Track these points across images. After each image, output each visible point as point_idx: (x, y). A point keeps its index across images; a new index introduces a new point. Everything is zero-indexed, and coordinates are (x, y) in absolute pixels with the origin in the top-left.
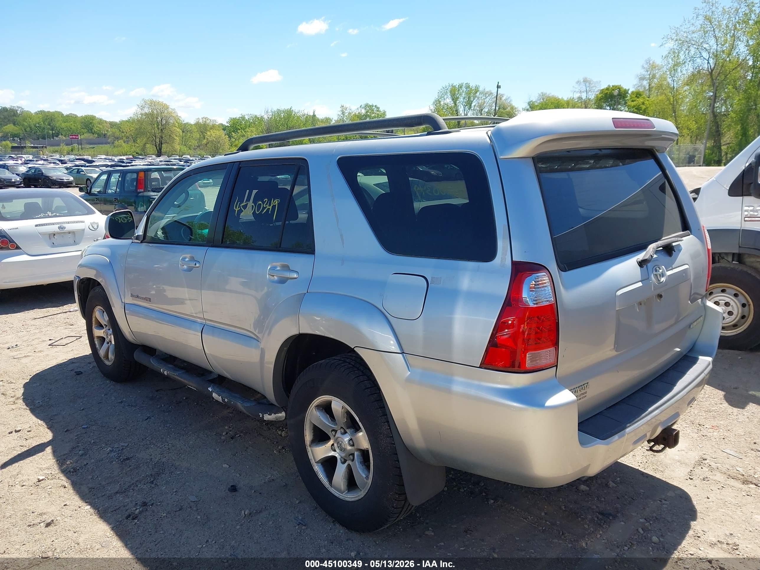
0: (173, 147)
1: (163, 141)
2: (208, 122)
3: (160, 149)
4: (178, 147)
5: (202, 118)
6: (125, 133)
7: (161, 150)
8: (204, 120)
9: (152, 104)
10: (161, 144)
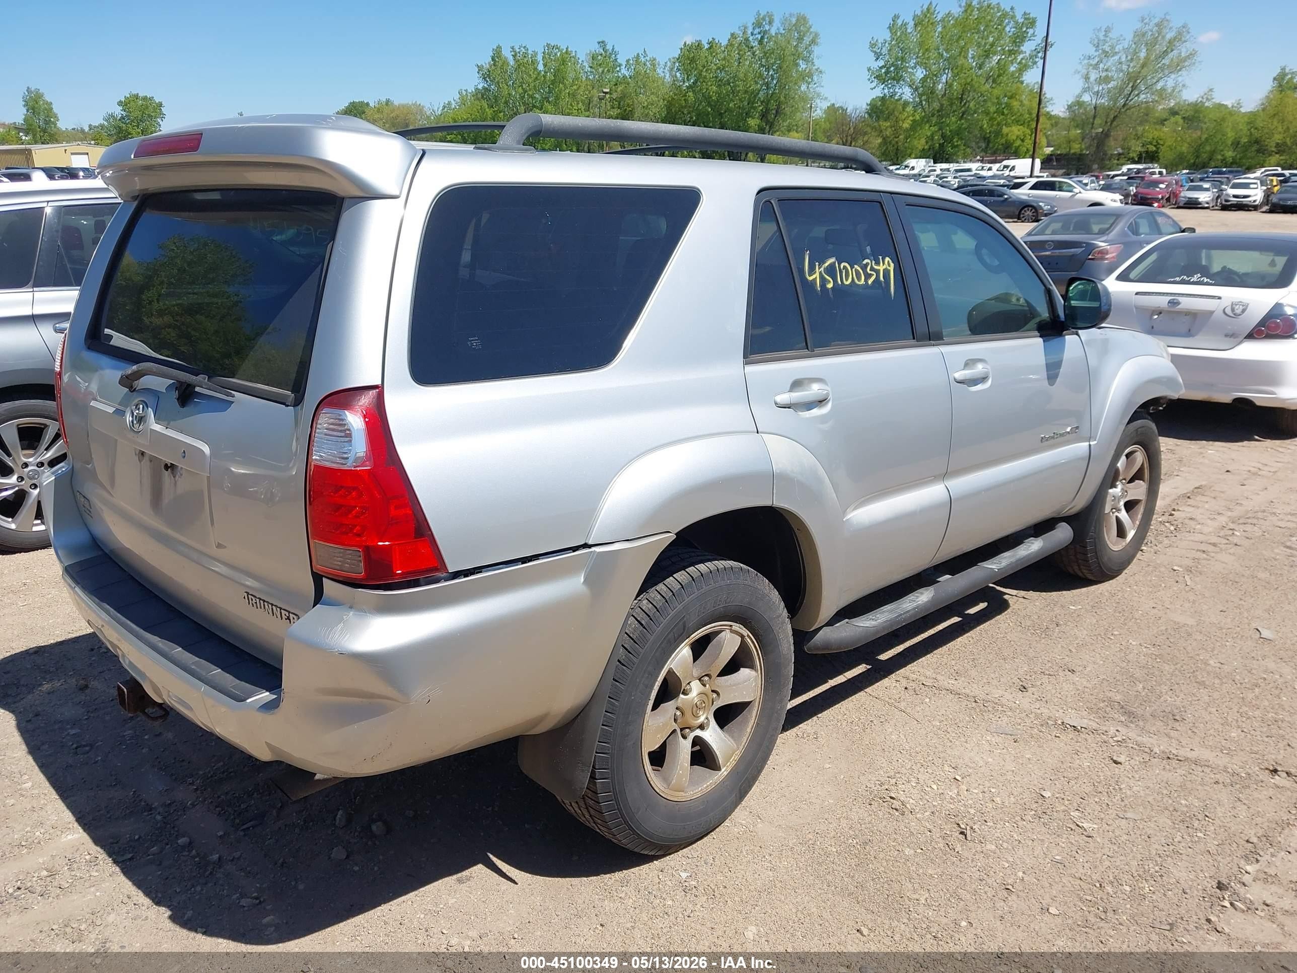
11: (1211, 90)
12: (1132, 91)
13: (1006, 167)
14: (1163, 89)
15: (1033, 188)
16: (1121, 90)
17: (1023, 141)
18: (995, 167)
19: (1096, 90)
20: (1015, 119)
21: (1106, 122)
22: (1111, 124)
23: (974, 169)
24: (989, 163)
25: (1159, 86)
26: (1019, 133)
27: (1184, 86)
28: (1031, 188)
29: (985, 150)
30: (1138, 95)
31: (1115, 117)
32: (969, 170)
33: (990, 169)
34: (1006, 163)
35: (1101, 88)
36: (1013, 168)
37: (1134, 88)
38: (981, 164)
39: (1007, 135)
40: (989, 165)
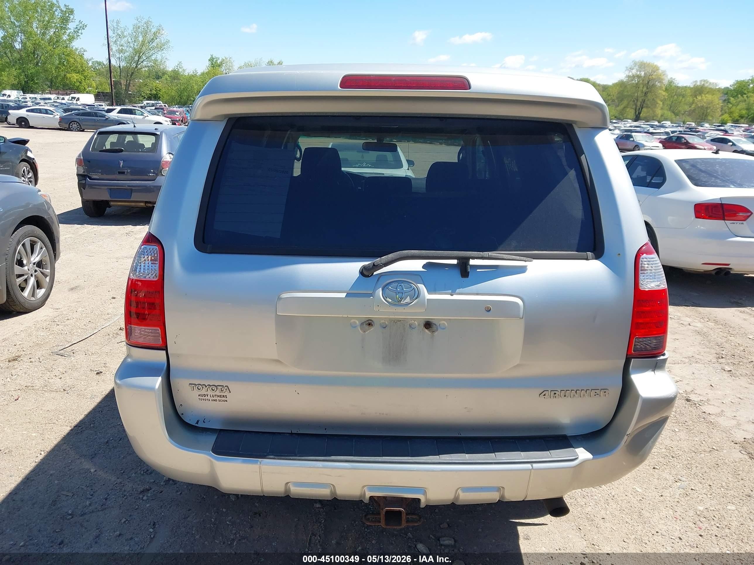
0: (654, 112)
1: (644, 105)
2: (706, 85)
3: (639, 113)
4: (659, 112)
5: (701, 81)
6: (612, 96)
7: (640, 115)
8: (703, 83)
9: (642, 65)
10: (642, 108)
11: (181, 62)
12: (139, 60)
13: (74, 98)
14: (156, 60)
15: (119, 112)
16: (133, 58)
17: (80, 83)
18: (67, 97)
19: (118, 56)
20: (73, 69)
21: (128, 76)
22: (131, 77)
23: (52, 98)
24: (62, 95)
25: (153, 57)
26: (77, 78)
27: (166, 59)
28: (118, 113)
29: (51, 87)
30: (142, 62)
31: (132, 73)
32: (50, 99)
33: (63, 99)
34: (72, 95)
35: (120, 56)
36: (78, 99)
37: (140, 57)
38: (56, 96)
39: (70, 78)
40: (62, 97)
